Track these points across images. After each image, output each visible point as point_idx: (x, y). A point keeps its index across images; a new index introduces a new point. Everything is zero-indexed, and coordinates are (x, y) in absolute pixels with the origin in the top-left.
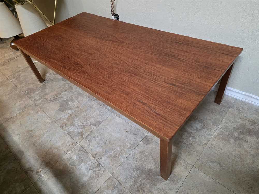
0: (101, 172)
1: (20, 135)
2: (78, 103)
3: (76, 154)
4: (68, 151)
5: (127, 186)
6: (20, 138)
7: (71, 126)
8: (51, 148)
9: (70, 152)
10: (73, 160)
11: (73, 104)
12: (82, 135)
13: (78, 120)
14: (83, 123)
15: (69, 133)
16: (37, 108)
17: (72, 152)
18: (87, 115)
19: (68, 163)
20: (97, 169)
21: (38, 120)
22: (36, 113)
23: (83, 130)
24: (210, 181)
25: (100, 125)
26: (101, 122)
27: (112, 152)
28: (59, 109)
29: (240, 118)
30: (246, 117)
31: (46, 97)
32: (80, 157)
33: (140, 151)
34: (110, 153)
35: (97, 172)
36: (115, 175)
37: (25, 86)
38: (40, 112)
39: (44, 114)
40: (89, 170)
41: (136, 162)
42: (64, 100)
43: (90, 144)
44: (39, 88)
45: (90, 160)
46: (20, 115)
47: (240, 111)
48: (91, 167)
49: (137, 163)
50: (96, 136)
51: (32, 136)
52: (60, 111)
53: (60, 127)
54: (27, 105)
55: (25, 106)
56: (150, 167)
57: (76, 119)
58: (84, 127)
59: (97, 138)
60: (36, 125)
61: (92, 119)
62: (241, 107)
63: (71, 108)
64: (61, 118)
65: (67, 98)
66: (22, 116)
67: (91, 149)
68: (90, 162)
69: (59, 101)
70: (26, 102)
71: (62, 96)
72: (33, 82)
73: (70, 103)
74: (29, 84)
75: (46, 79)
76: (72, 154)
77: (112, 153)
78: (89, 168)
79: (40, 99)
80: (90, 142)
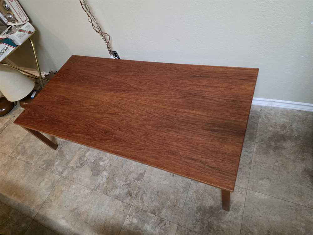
0: (168, 226)
1: (65, 217)
2: (109, 161)
3: (134, 217)
4: (125, 216)
5: (197, 230)
6: (67, 221)
7: (114, 189)
8: (106, 220)
9: (128, 216)
10: (134, 224)
11: (104, 163)
12: (131, 195)
13: (119, 179)
14: (125, 182)
15: (117, 197)
16: (67, 182)
17: (130, 216)
18: (125, 171)
19: (132, 229)
20: (162, 224)
21: (76, 195)
22: (69, 187)
23: (130, 189)
24: (266, 198)
25: (144, 178)
26: (143, 173)
27: (169, 201)
28: (92, 174)
29: (271, 126)
30: (275, 123)
31: (70, 165)
32: (140, 219)
33: (195, 191)
34: (168, 204)
35: (163, 227)
36: (182, 224)
37: (38, 159)
38: (73, 184)
39: (79, 186)
40: (155, 228)
41: (195, 204)
42: (93, 161)
43: (143, 202)
44: (56, 156)
45: (151, 218)
46: (52, 196)
47: (269, 119)
48: (156, 225)
49: (197, 204)
50: (146, 191)
51: (80, 215)
52: (94, 176)
53: (104, 194)
54: (54, 182)
55: (52, 184)
56: (210, 204)
57: (116, 180)
58: (129, 185)
59: (148, 193)
60: (77, 201)
61: (133, 174)
62: (268, 113)
63: (104, 169)
64: (100, 184)
65: (94, 159)
66: (56, 196)
67: (147, 207)
68: (153, 220)
69: (87, 164)
70: (50, 178)
71: (88, 158)
72: (45, 152)
73: (100, 163)
74: (42, 155)
75: (58, 143)
76: (131, 218)
77: (169, 203)
78: (154, 226)
79: (64, 170)
80: (142, 199)
